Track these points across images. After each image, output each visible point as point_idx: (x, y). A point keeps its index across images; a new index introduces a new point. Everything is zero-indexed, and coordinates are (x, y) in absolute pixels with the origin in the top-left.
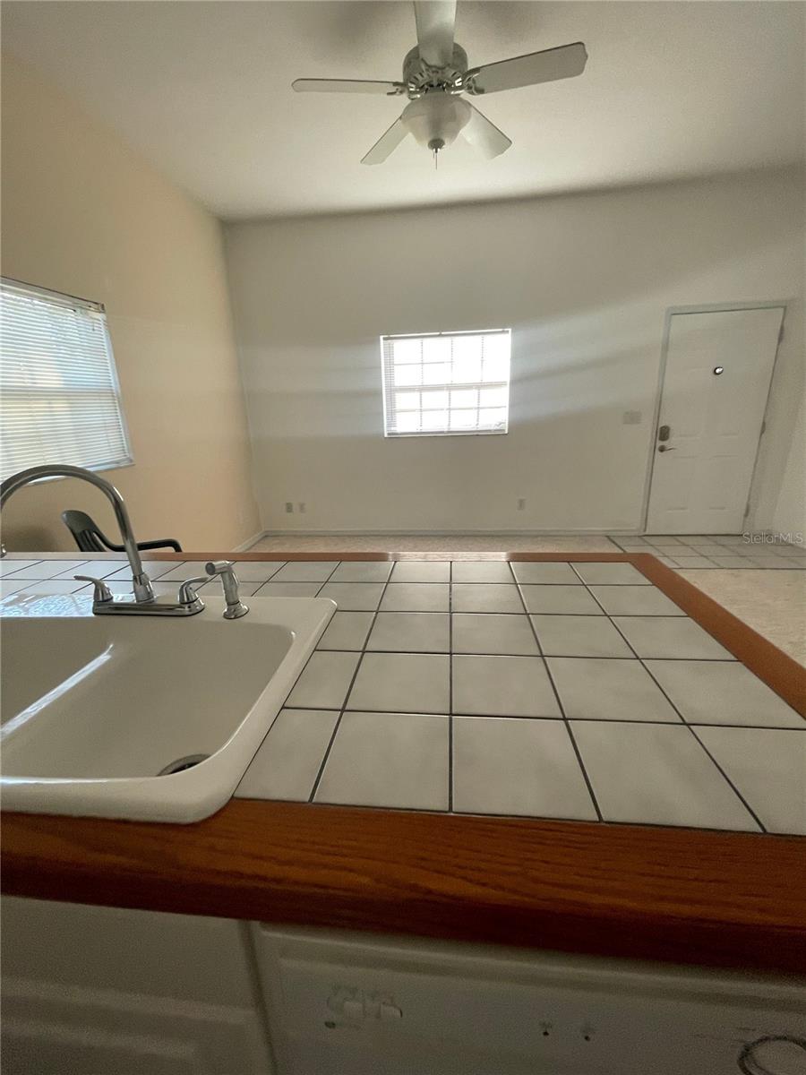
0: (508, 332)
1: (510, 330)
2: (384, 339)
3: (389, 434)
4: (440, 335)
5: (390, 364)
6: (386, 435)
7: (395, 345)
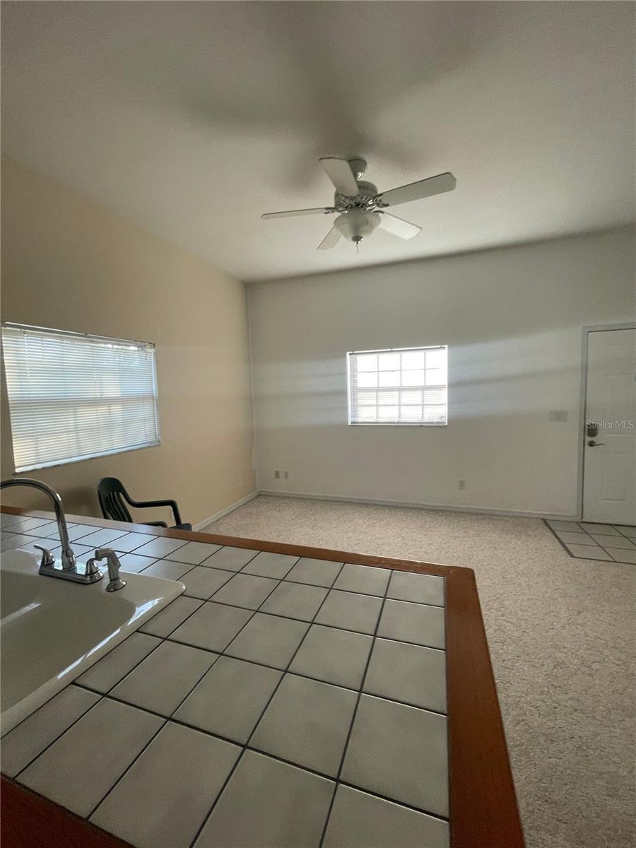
0: (444, 348)
1: (446, 346)
2: (350, 354)
3: (352, 423)
4: (392, 351)
5: (354, 371)
6: (350, 424)
7: (358, 359)
